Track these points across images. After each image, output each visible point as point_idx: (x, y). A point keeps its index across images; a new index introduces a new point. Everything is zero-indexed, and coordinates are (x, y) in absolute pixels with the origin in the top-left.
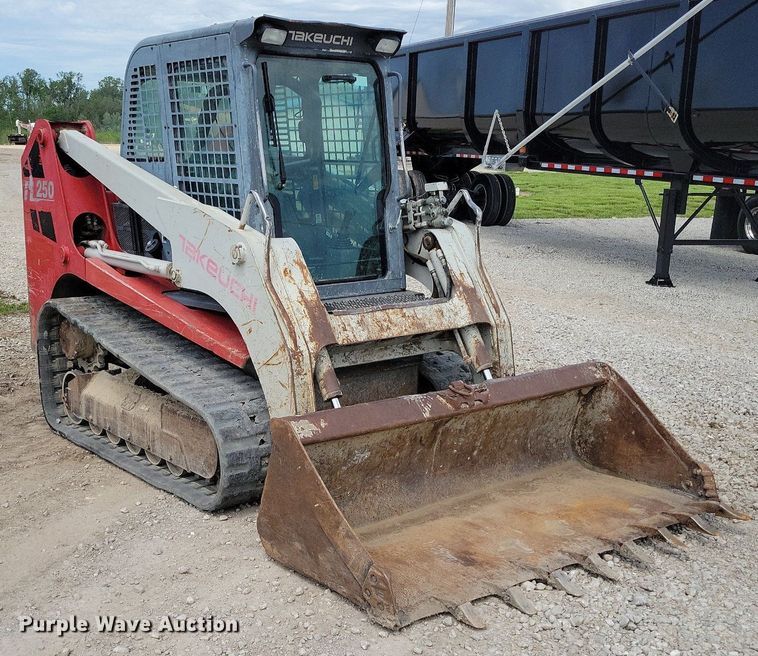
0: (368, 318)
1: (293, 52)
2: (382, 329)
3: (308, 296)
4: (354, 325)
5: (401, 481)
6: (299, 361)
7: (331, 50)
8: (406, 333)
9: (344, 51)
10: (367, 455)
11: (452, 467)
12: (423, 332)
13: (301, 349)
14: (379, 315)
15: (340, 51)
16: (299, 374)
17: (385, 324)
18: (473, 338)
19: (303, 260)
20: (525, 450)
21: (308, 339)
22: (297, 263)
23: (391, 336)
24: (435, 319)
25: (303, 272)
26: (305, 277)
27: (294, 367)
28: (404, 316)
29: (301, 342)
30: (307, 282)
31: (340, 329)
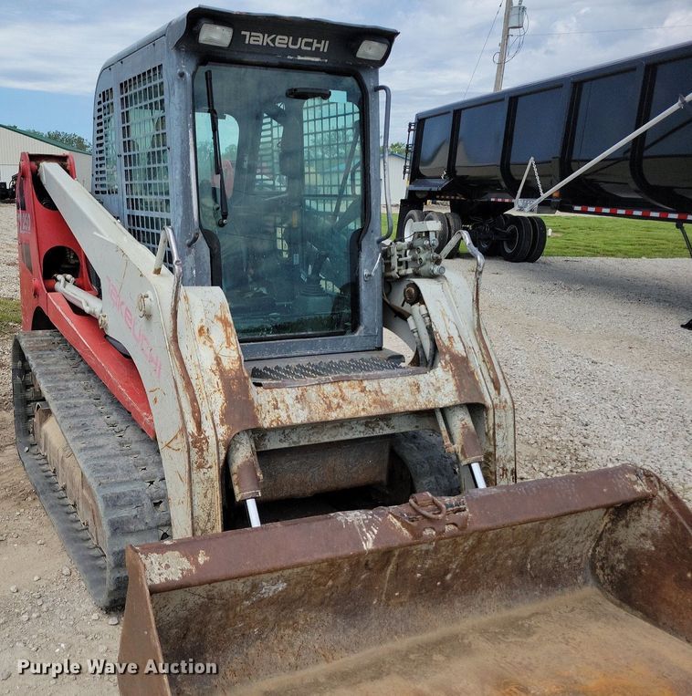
0: (312, 393)
1: (248, 58)
2: (329, 408)
3: (227, 364)
4: (289, 401)
5: (335, 612)
6: (201, 450)
7: (299, 58)
8: (363, 414)
9: (317, 60)
10: (281, 586)
11: (412, 596)
12: (387, 411)
13: (207, 434)
14: (328, 389)
15: (313, 59)
16: (200, 466)
17: (335, 401)
18: (461, 421)
19: (229, 316)
20: (521, 571)
21: (217, 421)
22: (220, 319)
23: (341, 416)
24: (407, 396)
25: (226, 331)
26: (228, 338)
27: (195, 457)
28: (363, 390)
29: (207, 425)
30: (229, 343)
31: (269, 407)
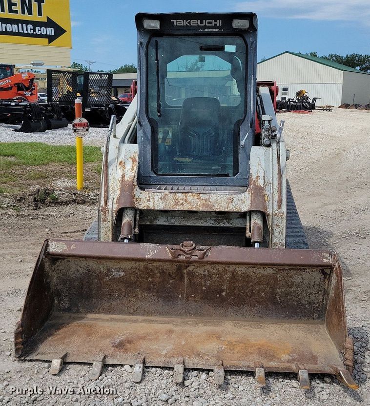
0: (170, 196)
1: (177, 33)
3: (126, 178)
4: (156, 198)
6: (105, 213)
7: (206, 30)
9: (217, 30)
10: (123, 274)
11: (201, 298)
12: (209, 210)
13: (109, 207)
14: (179, 196)
15: (214, 30)
16: (104, 221)
17: (181, 202)
18: (257, 221)
19: (137, 158)
21: (115, 201)
22: (132, 159)
23: (182, 209)
24: (224, 204)
25: (133, 164)
26: (133, 167)
27: (102, 216)
28: (199, 198)
29: (110, 204)
30: (132, 169)
31: (145, 200)
